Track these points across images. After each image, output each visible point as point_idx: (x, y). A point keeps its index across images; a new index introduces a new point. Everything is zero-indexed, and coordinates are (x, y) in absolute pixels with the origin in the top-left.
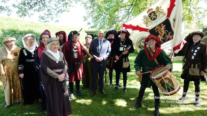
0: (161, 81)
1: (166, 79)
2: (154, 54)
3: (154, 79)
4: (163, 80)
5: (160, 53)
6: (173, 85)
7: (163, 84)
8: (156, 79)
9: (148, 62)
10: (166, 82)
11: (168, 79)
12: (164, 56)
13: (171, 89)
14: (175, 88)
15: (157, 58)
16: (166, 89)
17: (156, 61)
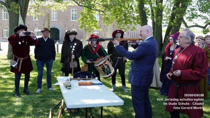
0: (102, 67)
1: (105, 65)
2: (95, 49)
3: (97, 66)
4: (104, 66)
7: (104, 69)
8: (99, 66)
10: (106, 67)
11: (107, 65)
12: (103, 50)
15: (97, 52)
17: (97, 54)
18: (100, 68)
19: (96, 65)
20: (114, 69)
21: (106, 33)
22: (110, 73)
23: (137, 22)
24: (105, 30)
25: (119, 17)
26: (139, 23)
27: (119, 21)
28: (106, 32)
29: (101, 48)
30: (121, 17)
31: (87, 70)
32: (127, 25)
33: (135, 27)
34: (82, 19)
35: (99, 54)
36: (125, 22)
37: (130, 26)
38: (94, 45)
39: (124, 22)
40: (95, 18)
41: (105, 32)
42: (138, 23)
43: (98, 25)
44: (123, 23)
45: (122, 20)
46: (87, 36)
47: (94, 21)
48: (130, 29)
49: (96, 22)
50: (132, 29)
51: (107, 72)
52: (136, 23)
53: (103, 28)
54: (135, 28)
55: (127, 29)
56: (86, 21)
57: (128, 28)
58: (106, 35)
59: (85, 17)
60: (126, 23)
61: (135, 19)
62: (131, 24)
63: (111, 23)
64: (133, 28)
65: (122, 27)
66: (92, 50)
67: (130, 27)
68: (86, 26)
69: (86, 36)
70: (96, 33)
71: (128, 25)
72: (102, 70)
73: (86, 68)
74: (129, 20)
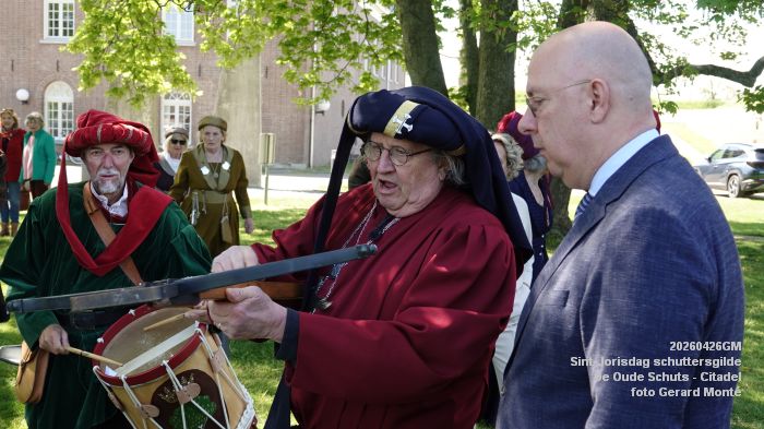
21: (225, 106)
26: (395, 53)
27: (289, 45)
28: (228, 98)
32: (334, 67)
36: (324, 50)
37: (350, 69)
41: (220, 103)
42: (390, 56)
52: (382, 57)
57: (340, 80)
60: (329, 54)
62: (353, 57)
64: (364, 80)
67: (348, 74)
71: (341, 63)
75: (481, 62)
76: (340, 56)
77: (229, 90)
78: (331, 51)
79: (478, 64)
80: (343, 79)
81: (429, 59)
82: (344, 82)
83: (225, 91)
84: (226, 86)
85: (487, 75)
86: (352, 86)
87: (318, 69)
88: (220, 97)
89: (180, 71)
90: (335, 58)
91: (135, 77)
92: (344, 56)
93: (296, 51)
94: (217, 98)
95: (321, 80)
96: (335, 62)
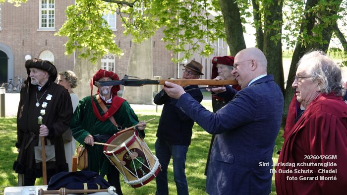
2: (108, 108)
5: (122, 106)
6: (146, 163)
9: (98, 124)
11: (137, 150)
12: (128, 111)
13: (143, 172)
14: (150, 169)
15: (115, 116)
16: (135, 173)
17: (113, 120)
18: (118, 160)
19: (108, 152)
20: (157, 160)
21: (134, 62)
22: (148, 171)
23: (217, 34)
24: (131, 53)
25: (168, 22)
28: (135, 59)
29: (125, 107)
30: (175, 20)
31: (87, 164)
33: (213, 45)
34: (71, 27)
35: (117, 122)
36: (186, 34)
37: (199, 43)
38: (104, 98)
39: (183, 32)
40: (106, 23)
43: (114, 42)
44: (181, 36)
45: (178, 29)
46: (83, 70)
47: (102, 30)
48: (198, 52)
49: (109, 32)
50: (205, 51)
51: (139, 171)
53: (127, 50)
54: (213, 49)
55: (192, 50)
56: (81, 32)
57: (194, 49)
58: (136, 69)
59: (80, 21)
60: (189, 36)
61: (213, 26)
62: (201, 38)
63: (148, 35)
64: (207, 49)
65: (176, 47)
66: (101, 110)
67: (198, 46)
68: (82, 45)
69: (81, 70)
70: (106, 63)
71: (195, 40)
72: (124, 163)
73: (82, 158)
74: (197, 28)
75: (265, 39)
76: (194, 37)
77: (136, 54)
78: (189, 35)
79: (263, 41)
80: (196, 48)
81: (239, 38)
82: (197, 49)
83: (134, 55)
84: (134, 52)
85: (267, 46)
86: (200, 52)
87: (183, 43)
88: (131, 58)
89: (113, 44)
90: (191, 38)
91: (92, 49)
92: (196, 36)
93: (172, 35)
94: (130, 58)
95: (185, 49)
96: (192, 39)
